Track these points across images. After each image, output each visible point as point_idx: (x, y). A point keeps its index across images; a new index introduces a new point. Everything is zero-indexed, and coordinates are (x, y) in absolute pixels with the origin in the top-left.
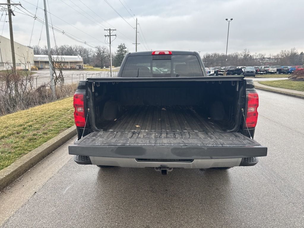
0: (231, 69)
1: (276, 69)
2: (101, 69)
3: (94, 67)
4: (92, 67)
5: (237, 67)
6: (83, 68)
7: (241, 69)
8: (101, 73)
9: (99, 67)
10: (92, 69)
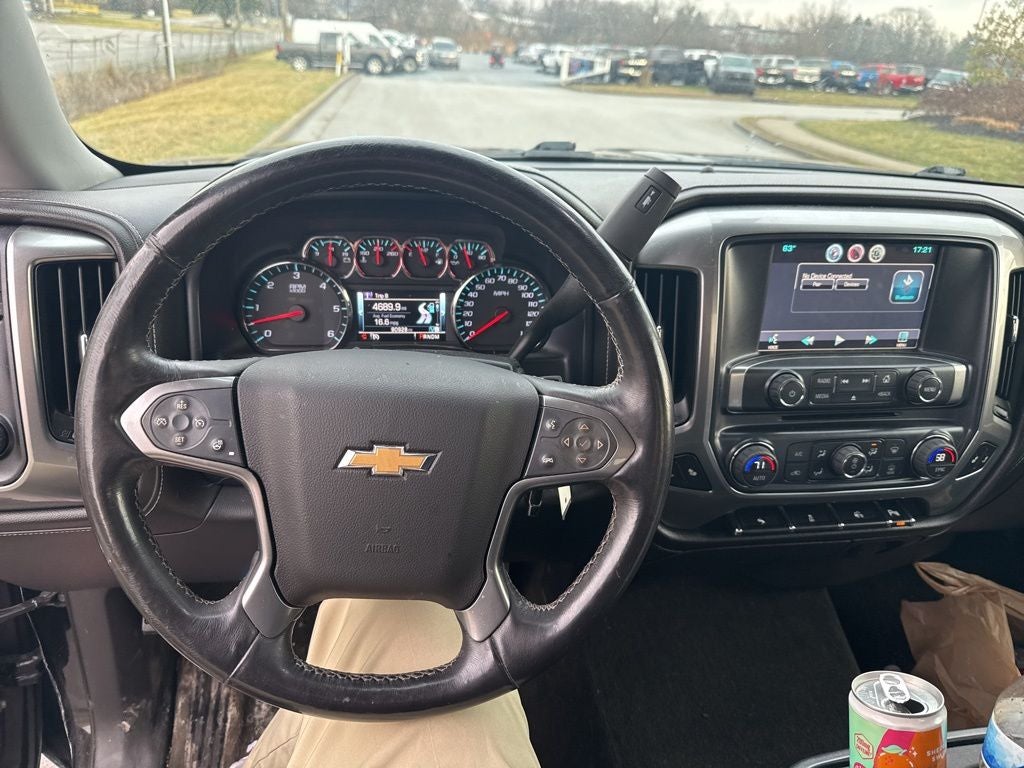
0: (665, 60)
1: (816, 70)
2: (134, 18)
3: (102, 7)
4: (95, 10)
5: (687, 53)
6: (53, 10)
7: (701, 61)
8: (118, 36)
9: (127, 10)
10: (91, 19)
